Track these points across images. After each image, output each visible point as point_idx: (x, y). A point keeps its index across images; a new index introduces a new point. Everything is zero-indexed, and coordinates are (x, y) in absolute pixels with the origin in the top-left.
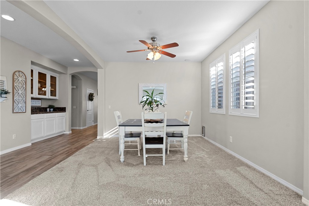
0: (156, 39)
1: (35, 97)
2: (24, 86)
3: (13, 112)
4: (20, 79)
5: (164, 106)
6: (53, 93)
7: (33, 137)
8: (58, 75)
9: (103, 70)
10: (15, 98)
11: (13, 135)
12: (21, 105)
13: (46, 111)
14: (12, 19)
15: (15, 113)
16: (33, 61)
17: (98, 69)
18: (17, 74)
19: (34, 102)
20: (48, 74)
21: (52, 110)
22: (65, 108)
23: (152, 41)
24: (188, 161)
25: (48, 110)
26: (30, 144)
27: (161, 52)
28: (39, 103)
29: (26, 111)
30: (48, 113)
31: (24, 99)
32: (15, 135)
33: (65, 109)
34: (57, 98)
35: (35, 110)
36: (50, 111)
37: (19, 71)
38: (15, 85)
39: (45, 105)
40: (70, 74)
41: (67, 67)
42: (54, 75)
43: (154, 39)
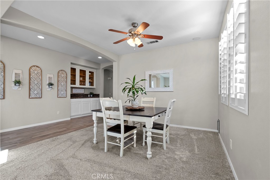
0: (136, 25)
1: (77, 87)
2: (65, 80)
3: (58, 97)
4: (63, 75)
5: (146, 94)
6: (91, 83)
7: (72, 114)
8: (95, 70)
9: (117, 62)
10: (59, 88)
11: (58, 112)
12: (63, 92)
13: (88, 96)
14: (43, 38)
15: (59, 97)
16: (72, 62)
17: (113, 63)
18: (61, 72)
19: (79, 91)
20: (87, 70)
21: (91, 96)
22: (99, 94)
23: (133, 26)
24: (151, 158)
25: (89, 96)
26: (69, 119)
27: (143, 37)
28: (83, 91)
29: (66, 96)
30: (88, 98)
31: (65, 88)
32: (59, 112)
33: (99, 96)
34: (94, 87)
35: (73, 96)
36: (90, 96)
37: (62, 70)
38: (59, 79)
39: (87, 92)
40: (102, 69)
41: (100, 64)
42: (92, 70)
43: (134, 25)
